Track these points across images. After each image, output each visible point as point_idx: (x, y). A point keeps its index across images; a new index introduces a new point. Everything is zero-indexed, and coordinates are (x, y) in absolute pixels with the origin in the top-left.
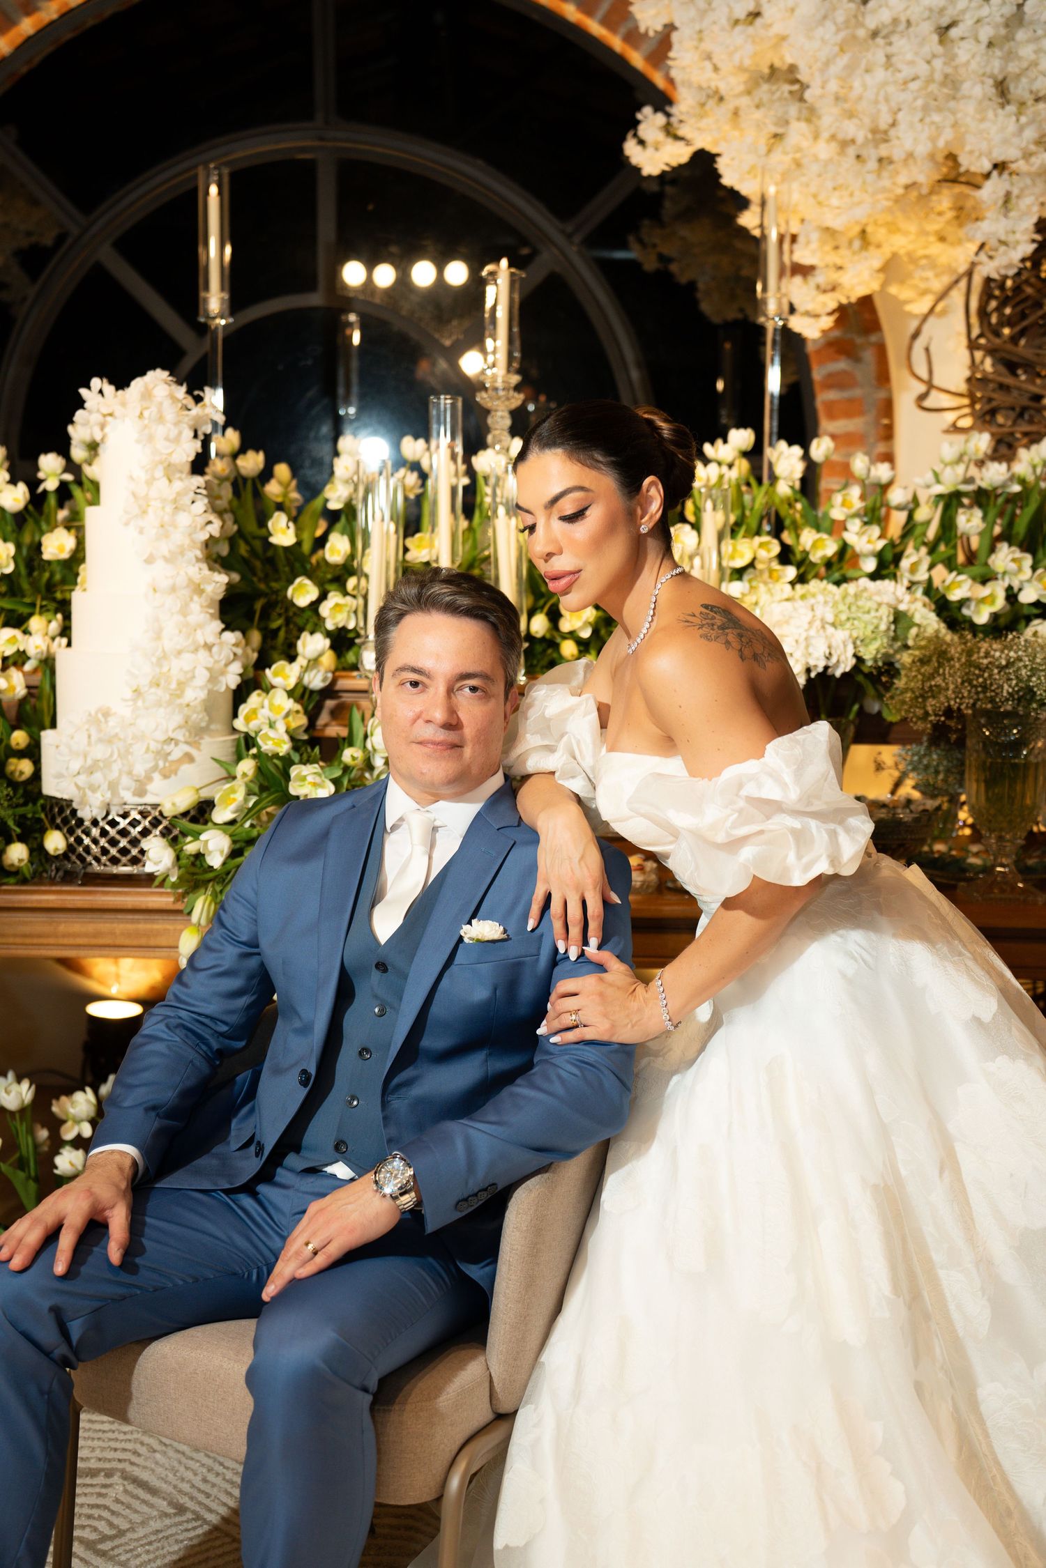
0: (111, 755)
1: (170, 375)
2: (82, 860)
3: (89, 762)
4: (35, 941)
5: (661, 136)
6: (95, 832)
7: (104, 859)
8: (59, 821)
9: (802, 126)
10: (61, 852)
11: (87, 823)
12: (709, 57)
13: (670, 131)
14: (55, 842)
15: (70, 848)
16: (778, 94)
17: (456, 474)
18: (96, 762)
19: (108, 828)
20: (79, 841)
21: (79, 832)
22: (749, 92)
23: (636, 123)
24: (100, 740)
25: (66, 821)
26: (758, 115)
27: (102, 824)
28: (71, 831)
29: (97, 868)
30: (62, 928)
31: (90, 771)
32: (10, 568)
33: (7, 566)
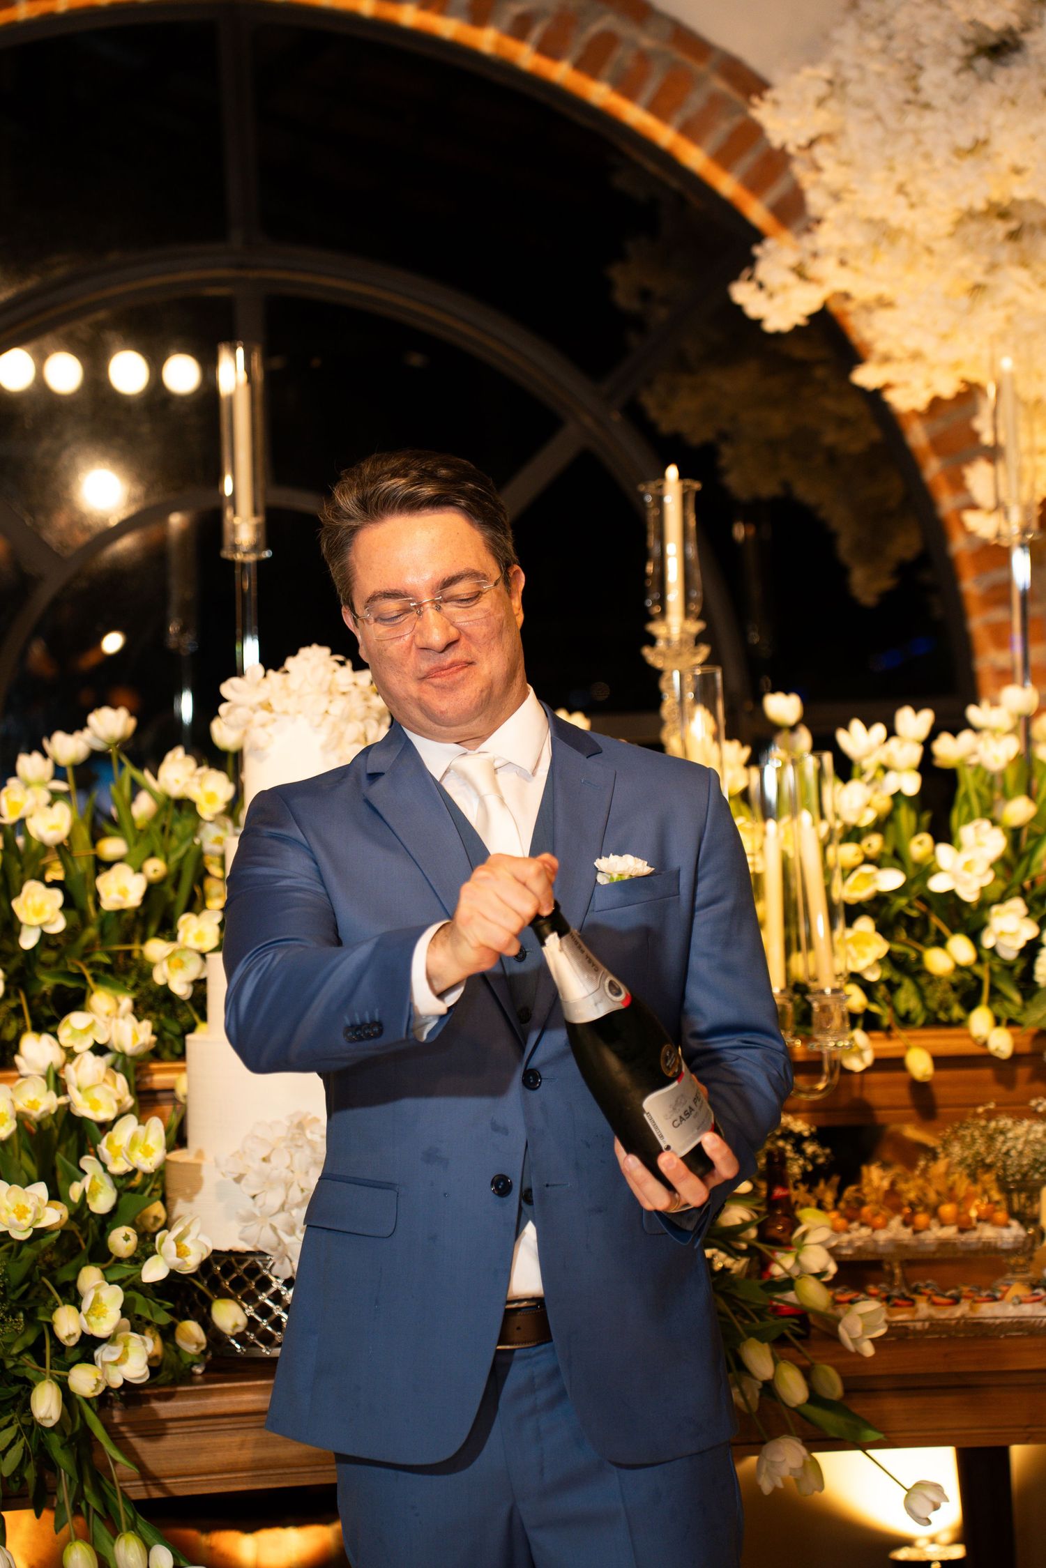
1: (333, 653)
5: (791, 279)
9: (1021, 275)
12: (901, 189)
13: (800, 272)
16: (987, 235)
22: (951, 235)
23: (752, 261)
26: (964, 262)
32: (58, 925)
33: (53, 923)
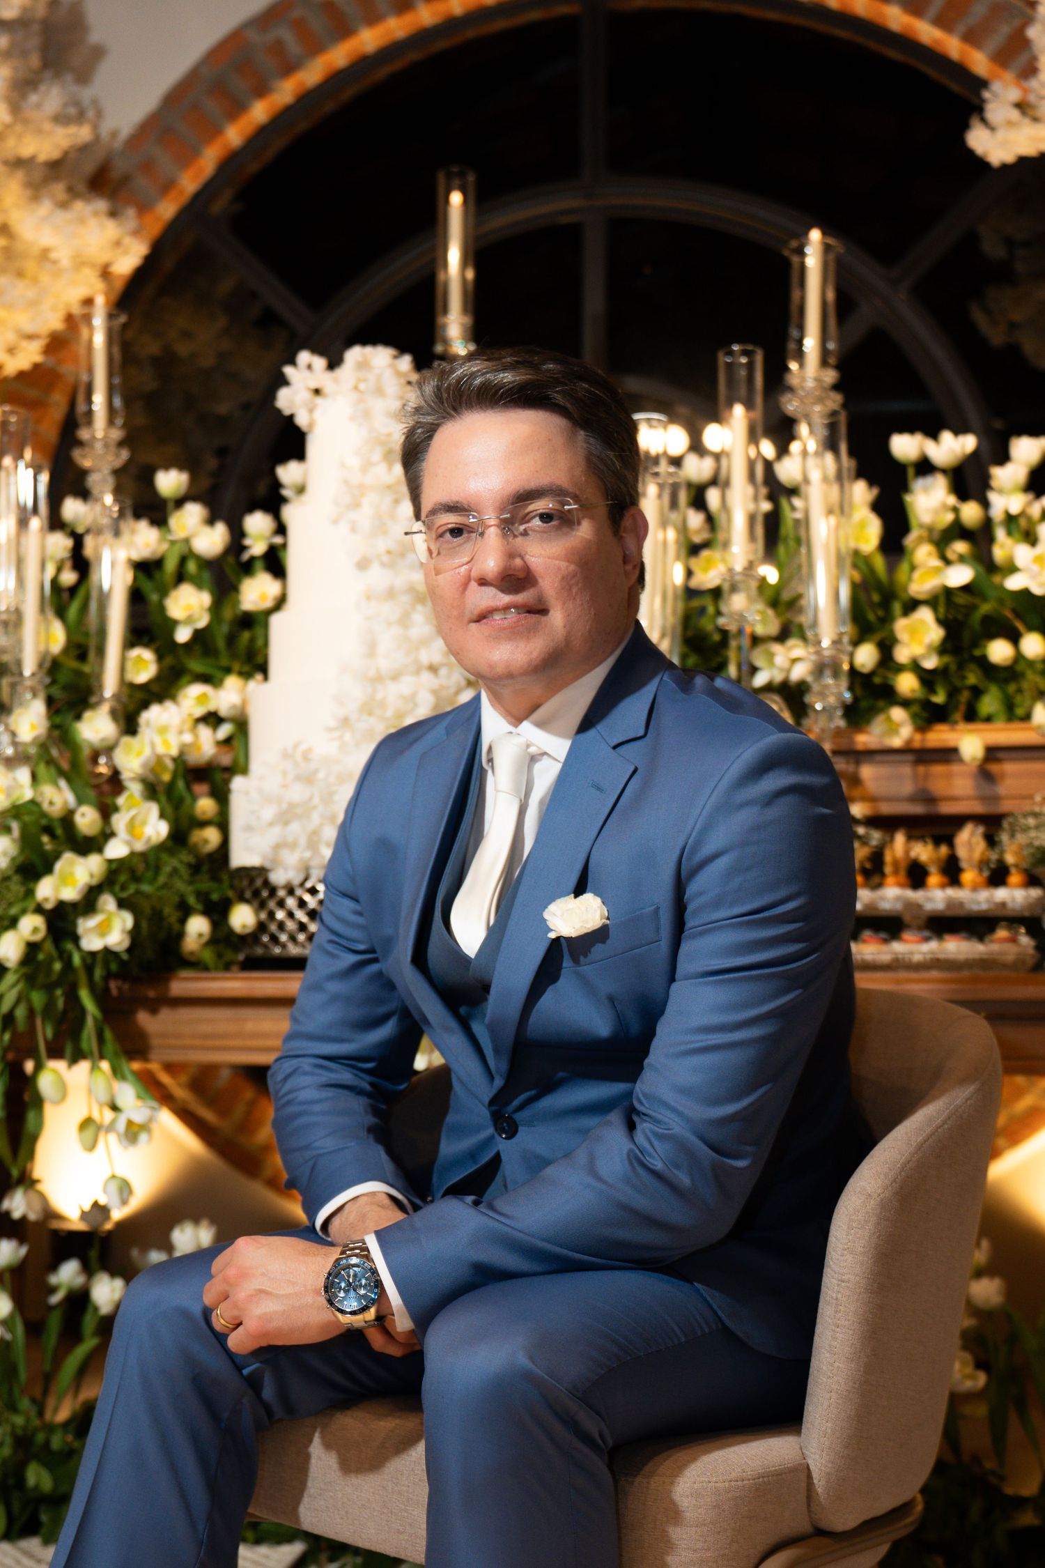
0: (311, 798)
2: (274, 939)
3: (284, 806)
4: (217, 1043)
5: (1014, 116)
6: (291, 902)
7: (301, 937)
8: (248, 894)
10: (248, 931)
11: (281, 893)
14: (242, 917)
15: (262, 927)
17: (756, 498)
18: (292, 806)
19: (307, 897)
20: (271, 915)
21: (272, 904)
24: (298, 778)
25: (256, 893)
27: (299, 892)
28: (262, 905)
29: (294, 950)
30: (250, 1026)
31: (285, 818)
32: (203, 622)
33: (200, 619)
